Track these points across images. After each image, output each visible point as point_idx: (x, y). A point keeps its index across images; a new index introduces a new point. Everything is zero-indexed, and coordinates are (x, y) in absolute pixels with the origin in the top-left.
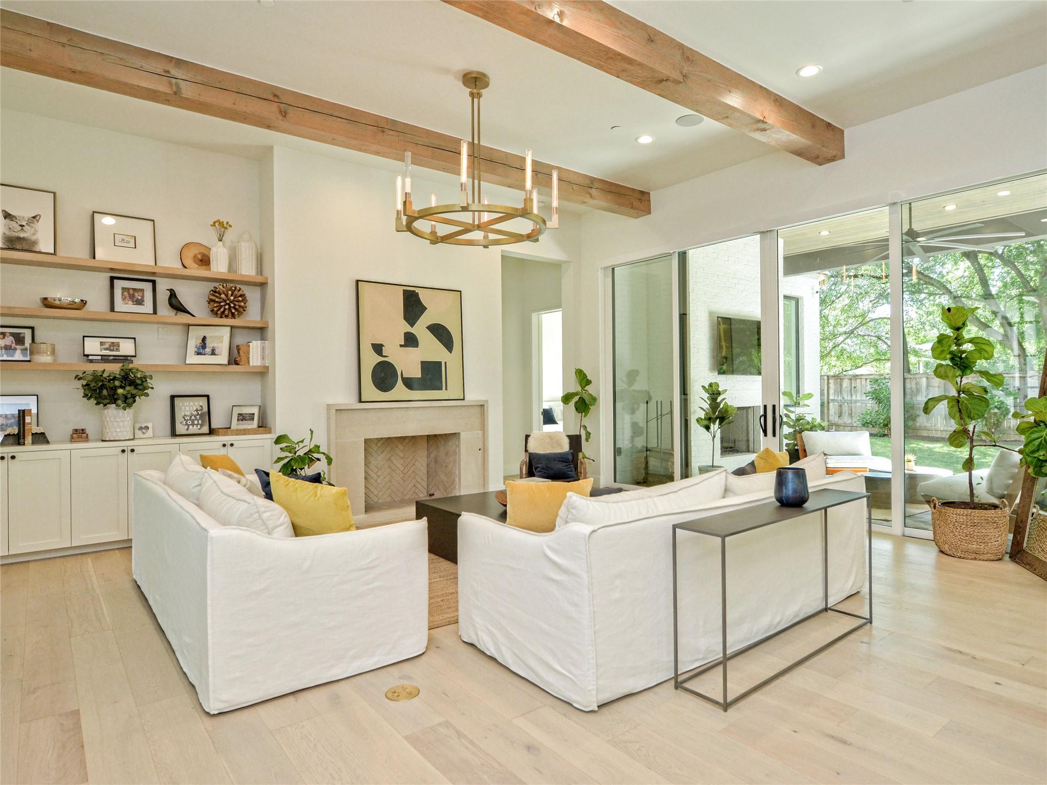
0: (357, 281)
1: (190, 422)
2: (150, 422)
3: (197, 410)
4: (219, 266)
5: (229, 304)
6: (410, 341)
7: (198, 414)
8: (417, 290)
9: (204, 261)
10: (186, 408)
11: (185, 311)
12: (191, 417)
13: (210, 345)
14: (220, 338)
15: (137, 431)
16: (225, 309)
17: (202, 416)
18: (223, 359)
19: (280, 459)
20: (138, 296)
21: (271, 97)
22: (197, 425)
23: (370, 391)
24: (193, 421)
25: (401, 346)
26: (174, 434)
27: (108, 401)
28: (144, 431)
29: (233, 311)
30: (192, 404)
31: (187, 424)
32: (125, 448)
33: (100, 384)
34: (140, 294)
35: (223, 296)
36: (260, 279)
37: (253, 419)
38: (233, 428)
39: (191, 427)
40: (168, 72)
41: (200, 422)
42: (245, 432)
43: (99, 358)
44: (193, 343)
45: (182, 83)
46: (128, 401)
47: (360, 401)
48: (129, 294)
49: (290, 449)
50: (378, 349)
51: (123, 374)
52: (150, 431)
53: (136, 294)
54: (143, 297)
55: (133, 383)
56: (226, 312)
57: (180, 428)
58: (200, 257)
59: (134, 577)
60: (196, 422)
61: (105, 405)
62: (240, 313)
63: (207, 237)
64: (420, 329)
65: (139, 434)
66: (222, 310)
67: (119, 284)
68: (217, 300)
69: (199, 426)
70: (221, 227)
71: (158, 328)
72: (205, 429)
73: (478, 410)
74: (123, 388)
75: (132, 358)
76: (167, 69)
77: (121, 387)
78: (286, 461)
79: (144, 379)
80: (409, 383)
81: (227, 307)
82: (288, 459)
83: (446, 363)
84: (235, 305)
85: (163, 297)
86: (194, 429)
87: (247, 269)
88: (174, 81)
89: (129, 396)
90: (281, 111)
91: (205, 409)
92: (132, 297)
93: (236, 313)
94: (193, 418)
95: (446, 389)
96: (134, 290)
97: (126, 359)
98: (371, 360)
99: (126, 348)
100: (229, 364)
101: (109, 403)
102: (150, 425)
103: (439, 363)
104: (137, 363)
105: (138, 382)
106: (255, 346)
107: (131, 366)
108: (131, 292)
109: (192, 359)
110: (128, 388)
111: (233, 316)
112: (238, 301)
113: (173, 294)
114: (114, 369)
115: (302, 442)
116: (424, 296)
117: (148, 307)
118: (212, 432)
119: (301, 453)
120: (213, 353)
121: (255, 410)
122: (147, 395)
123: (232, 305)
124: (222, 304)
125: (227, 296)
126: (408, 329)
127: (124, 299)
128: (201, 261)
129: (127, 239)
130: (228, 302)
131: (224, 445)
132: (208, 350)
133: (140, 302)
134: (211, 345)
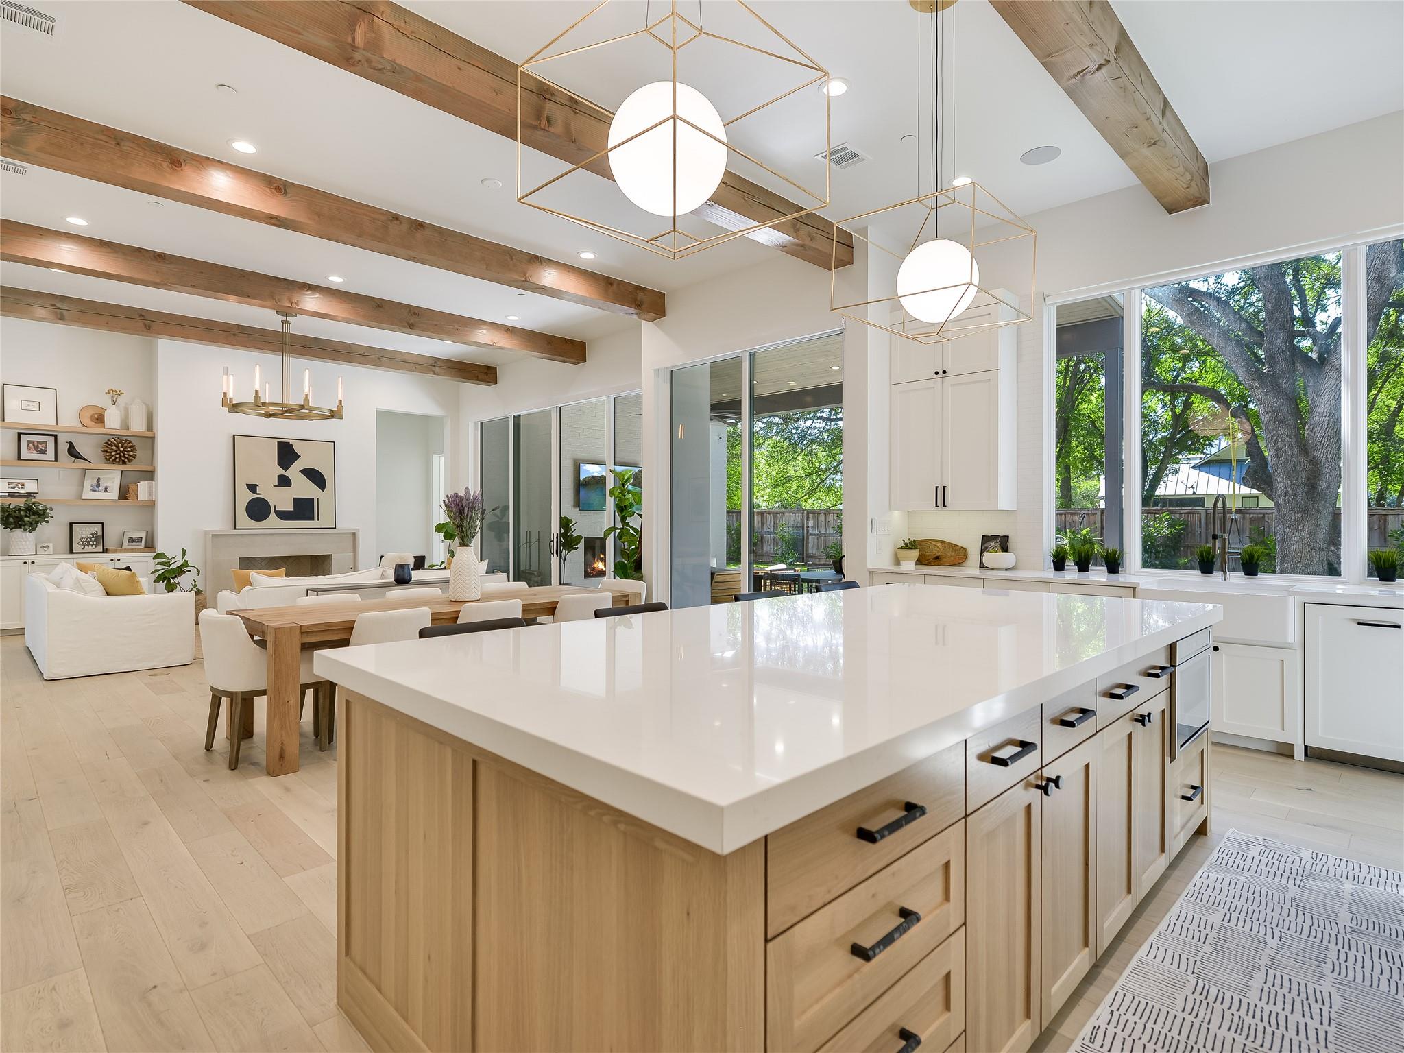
0: (234, 436)
1: (85, 543)
2: (50, 542)
3: (92, 534)
4: (113, 422)
5: (119, 454)
6: (284, 482)
7: (93, 537)
8: (291, 442)
9: (100, 419)
10: (81, 532)
11: (81, 458)
12: (87, 539)
13: (103, 485)
14: (112, 480)
15: (39, 548)
16: (116, 458)
17: (97, 539)
18: (114, 495)
19: (157, 571)
20: (41, 447)
21: (137, 317)
22: (92, 545)
23: (244, 520)
24: (88, 542)
25: (274, 486)
26: (71, 552)
27: (13, 526)
28: (45, 549)
29: (123, 459)
30: (88, 529)
31: (83, 544)
32: (27, 561)
33: (7, 514)
34: (44, 445)
35: (113, 447)
36: (149, 434)
37: (141, 542)
38: (123, 548)
39: (86, 547)
40: (54, 305)
41: (95, 543)
42: (132, 551)
43: (7, 494)
44: (88, 484)
45: (64, 312)
46: (32, 527)
47: (235, 529)
48: (34, 446)
49: (167, 563)
50: (252, 488)
51: (27, 506)
52: (51, 548)
53: (40, 445)
54: (46, 448)
55: (36, 513)
56: (117, 460)
57: (76, 548)
58: (96, 416)
59: (27, 644)
60: (91, 543)
61: (11, 529)
62: (129, 461)
63: (103, 401)
64: (294, 472)
65: (40, 551)
66: (113, 458)
67: (24, 439)
68: (109, 450)
69: (94, 546)
70: (115, 394)
71: (59, 471)
72: (100, 548)
73: (351, 536)
74: (29, 517)
75: (35, 495)
76: (53, 303)
77: (26, 516)
78: (160, 572)
79: (45, 510)
80: (283, 515)
81: (117, 456)
82: (163, 571)
83: (318, 499)
84: (124, 454)
85: (63, 448)
86: (88, 549)
87: (138, 425)
88: (59, 311)
89: (34, 522)
90: (145, 326)
91: (100, 533)
92: (36, 448)
93: (126, 460)
94: (89, 540)
95: (318, 520)
96: (39, 442)
97: (29, 495)
98: (245, 497)
99: (30, 487)
100: (119, 499)
101: (15, 528)
102: (51, 545)
103: (312, 499)
104: (38, 499)
105: (41, 512)
106: (143, 486)
107: (33, 500)
108: (36, 444)
109: (87, 495)
110: (33, 517)
111: (124, 463)
112: (128, 451)
113: (71, 446)
114: (21, 503)
115: (174, 558)
116: (297, 447)
117: (50, 455)
118: (105, 551)
119: (174, 566)
120: (106, 490)
121: (143, 535)
122: (47, 522)
123: (122, 455)
124: (113, 454)
125: (117, 447)
126: (282, 472)
127: (29, 449)
128: (97, 419)
129: (31, 404)
130: (118, 452)
131: (112, 560)
132: (101, 488)
133: (43, 452)
134: (105, 485)
